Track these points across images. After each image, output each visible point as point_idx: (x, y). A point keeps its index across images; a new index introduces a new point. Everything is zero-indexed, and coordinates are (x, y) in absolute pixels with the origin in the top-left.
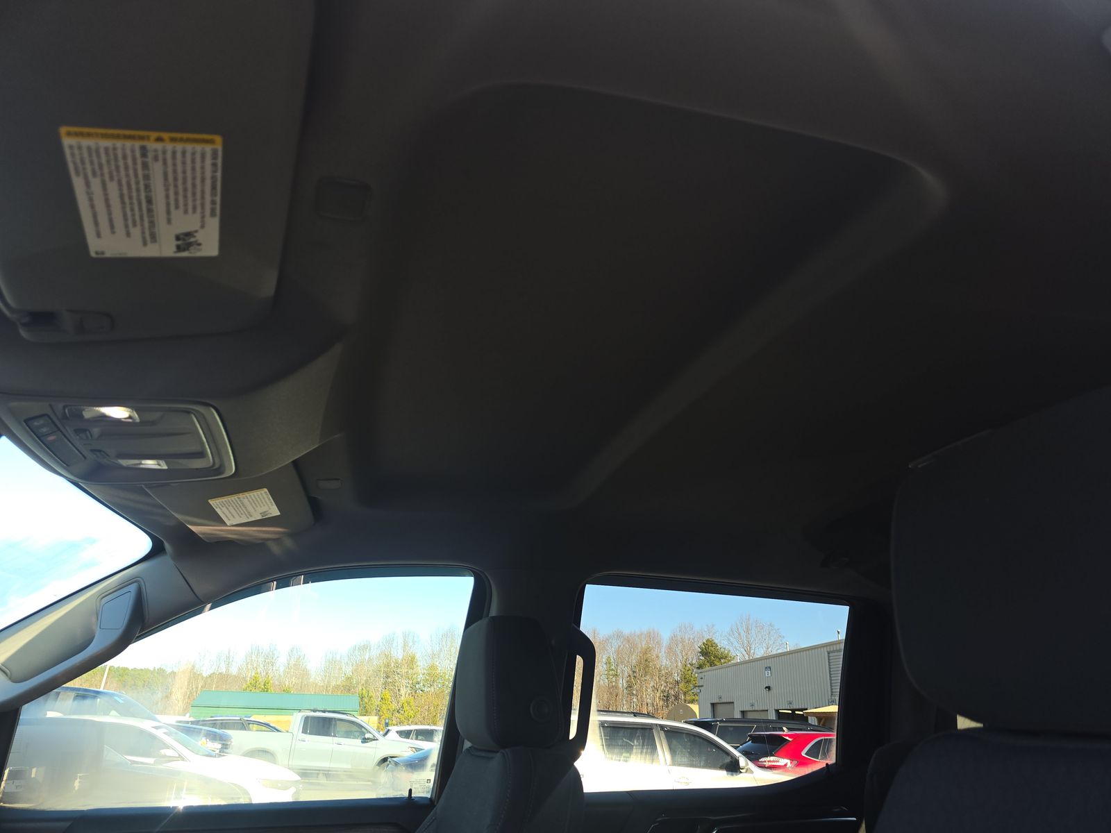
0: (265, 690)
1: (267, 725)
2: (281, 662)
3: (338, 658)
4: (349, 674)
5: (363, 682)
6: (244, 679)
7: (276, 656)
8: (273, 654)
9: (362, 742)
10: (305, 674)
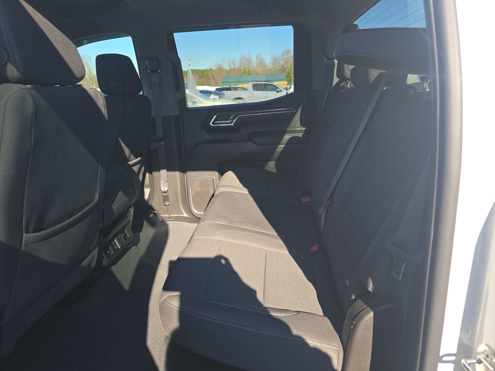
0: (249, 74)
1: (243, 88)
2: (254, 62)
3: (277, 57)
4: (283, 64)
5: (289, 67)
6: (241, 70)
7: (251, 59)
8: (250, 59)
9: (277, 92)
10: (265, 65)
